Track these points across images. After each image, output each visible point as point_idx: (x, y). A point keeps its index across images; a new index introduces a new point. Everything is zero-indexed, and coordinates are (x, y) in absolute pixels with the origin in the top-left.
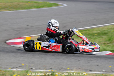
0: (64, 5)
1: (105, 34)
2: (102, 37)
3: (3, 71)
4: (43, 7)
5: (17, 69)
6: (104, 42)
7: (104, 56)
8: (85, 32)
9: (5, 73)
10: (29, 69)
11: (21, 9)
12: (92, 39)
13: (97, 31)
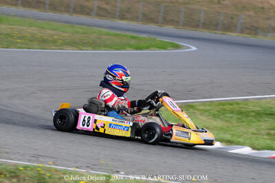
0: (190, 48)
1: (271, 114)
2: (266, 121)
3: (60, 171)
4: (148, 48)
5: (88, 169)
6: (267, 131)
7: (267, 160)
8: (231, 107)
9: (62, 176)
10: (113, 173)
11: (103, 48)
12: (243, 122)
13: (254, 106)
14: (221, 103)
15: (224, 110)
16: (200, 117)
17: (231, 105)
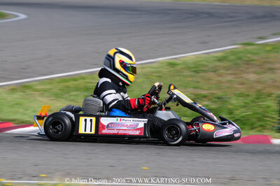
0: (17, 16)
8: (75, 82)
14: (63, 80)
15: (67, 87)
16: (40, 99)
17: (75, 80)
